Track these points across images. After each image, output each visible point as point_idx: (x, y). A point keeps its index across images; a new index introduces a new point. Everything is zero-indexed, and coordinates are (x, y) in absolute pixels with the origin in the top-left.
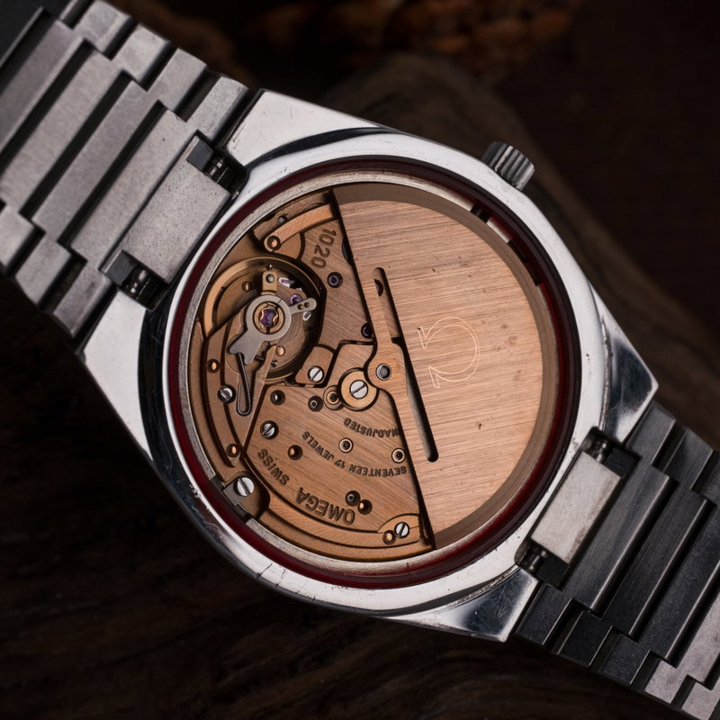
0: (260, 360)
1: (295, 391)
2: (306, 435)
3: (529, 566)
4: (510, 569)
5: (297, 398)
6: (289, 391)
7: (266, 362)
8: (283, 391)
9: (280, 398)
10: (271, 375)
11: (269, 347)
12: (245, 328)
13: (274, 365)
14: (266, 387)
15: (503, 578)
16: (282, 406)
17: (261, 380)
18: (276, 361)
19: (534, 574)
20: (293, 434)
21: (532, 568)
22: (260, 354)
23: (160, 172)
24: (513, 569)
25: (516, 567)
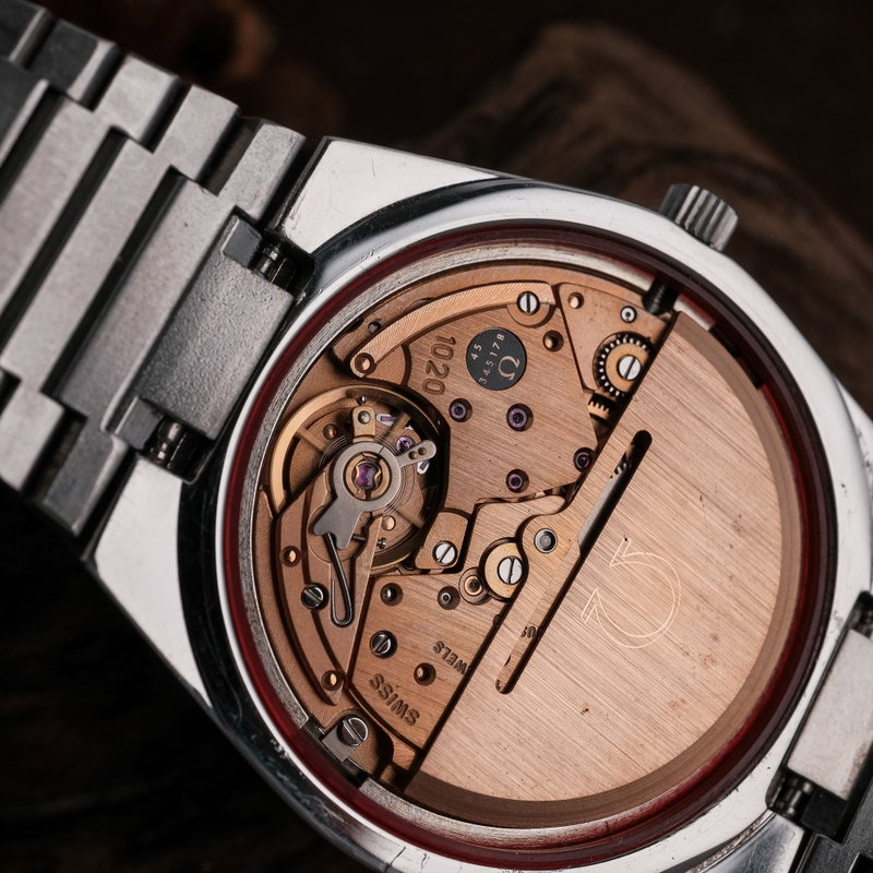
0: (361, 541)
1: (417, 582)
2: (439, 646)
3: (786, 808)
4: (760, 818)
5: (421, 592)
6: (407, 583)
7: (370, 541)
8: (399, 583)
9: (395, 594)
10: (378, 560)
11: (371, 519)
12: (334, 495)
13: (381, 546)
14: (373, 580)
15: (752, 831)
16: (399, 607)
17: (364, 570)
18: (383, 539)
19: (796, 820)
20: (417, 646)
21: (791, 811)
22: (359, 532)
23: (186, 274)
24: (765, 817)
25: (770, 813)
